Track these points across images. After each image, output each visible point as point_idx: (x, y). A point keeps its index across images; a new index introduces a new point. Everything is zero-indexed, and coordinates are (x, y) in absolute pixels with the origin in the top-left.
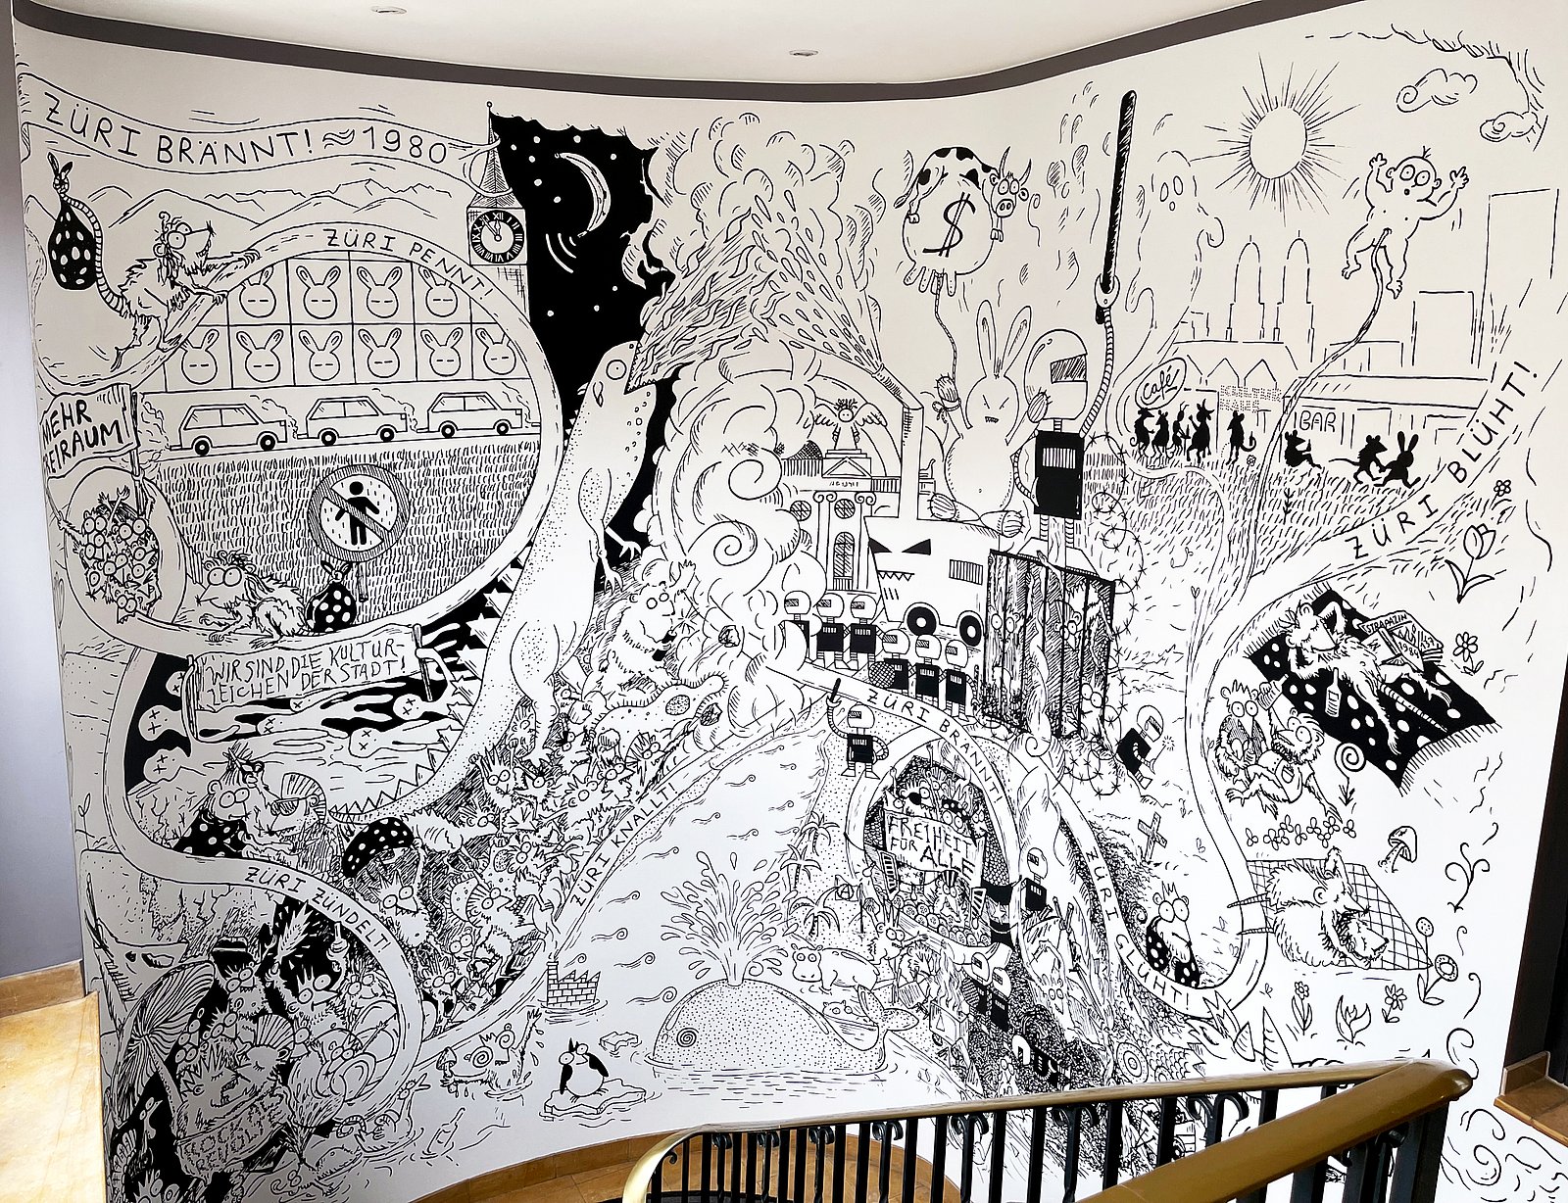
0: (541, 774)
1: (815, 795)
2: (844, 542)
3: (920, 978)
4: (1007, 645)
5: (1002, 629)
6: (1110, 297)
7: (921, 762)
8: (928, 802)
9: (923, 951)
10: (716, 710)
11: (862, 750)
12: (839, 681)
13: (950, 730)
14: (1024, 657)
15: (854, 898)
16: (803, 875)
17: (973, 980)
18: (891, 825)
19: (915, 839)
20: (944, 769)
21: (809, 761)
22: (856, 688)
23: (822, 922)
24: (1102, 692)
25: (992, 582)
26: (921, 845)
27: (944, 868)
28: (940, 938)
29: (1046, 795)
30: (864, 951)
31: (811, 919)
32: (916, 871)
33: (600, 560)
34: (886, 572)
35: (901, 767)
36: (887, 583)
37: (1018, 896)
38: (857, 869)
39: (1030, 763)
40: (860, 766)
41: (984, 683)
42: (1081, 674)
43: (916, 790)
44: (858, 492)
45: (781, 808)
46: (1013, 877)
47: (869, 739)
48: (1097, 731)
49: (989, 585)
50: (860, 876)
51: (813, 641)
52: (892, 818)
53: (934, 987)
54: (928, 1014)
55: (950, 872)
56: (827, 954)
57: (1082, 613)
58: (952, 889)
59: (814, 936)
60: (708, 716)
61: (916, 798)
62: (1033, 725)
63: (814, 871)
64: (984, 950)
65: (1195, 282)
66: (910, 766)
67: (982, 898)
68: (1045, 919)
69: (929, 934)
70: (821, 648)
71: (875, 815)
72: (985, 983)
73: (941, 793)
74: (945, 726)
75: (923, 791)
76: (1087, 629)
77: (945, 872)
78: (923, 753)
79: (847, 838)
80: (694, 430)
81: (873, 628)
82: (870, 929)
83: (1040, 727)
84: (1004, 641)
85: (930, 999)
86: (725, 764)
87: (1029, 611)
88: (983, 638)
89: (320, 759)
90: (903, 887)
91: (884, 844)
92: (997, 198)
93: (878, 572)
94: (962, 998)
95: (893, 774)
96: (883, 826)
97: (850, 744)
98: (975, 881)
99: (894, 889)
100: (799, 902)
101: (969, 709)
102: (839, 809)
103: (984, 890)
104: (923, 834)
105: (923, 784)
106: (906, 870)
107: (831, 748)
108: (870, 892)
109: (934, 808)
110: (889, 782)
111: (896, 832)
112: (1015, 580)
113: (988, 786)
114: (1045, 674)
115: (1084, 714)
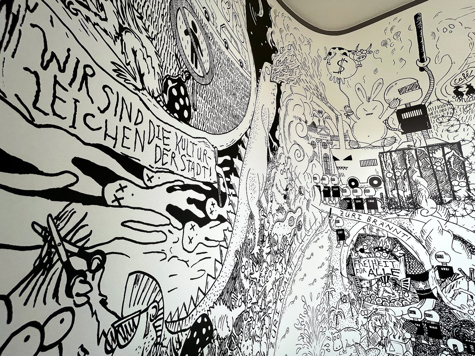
0: (257, 263)
1: (330, 258)
2: (326, 157)
3: (377, 329)
4: (398, 182)
5: (393, 177)
6: (426, 63)
7: (362, 235)
8: (367, 251)
9: (376, 316)
10: (301, 224)
11: (342, 236)
12: (331, 209)
13: (372, 220)
14: (410, 182)
15: (348, 301)
16: (330, 297)
17: (411, 321)
18: (355, 264)
19: (364, 267)
20: (372, 236)
21: (326, 244)
22: (336, 211)
23: (339, 317)
24: (465, 181)
25: (383, 162)
26: (368, 269)
27: (381, 276)
28: (384, 307)
29: (440, 228)
30: (354, 325)
31: (335, 318)
32: (367, 281)
33: (268, 146)
34: (339, 167)
35: (355, 240)
36: (341, 171)
37: (434, 276)
38: (347, 287)
39: (425, 220)
40: (342, 242)
41: (387, 198)
42: (450, 178)
43: (362, 247)
44: (327, 140)
45: (321, 267)
46: (427, 267)
47: (343, 230)
48: (467, 195)
49: (381, 164)
50: (348, 290)
51: (322, 193)
52: (355, 261)
53: (385, 332)
54: (384, 346)
55: (385, 277)
56: (343, 332)
57: (443, 157)
58: (387, 284)
59: (338, 325)
60: (299, 227)
61: (362, 251)
62: (423, 204)
63: (333, 293)
64: (415, 305)
65: (471, 46)
66: (358, 238)
67: (409, 282)
68: (455, 280)
69: (378, 308)
70: (325, 196)
71: (349, 261)
72: (419, 320)
73: (372, 245)
74: (369, 219)
75: (364, 247)
76: (448, 162)
77: (381, 278)
78: (362, 232)
79: (342, 274)
80: (286, 106)
81: (338, 187)
82: (355, 314)
83: (428, 204)
84: (396, 180)
85: (384, 338)
86: (305, 249)
87: (409, 165)
88: (383, 183)
89: (162, 252)
90: (364, 290)
91: (354, 273)
92: (356, 57)
93: (337, 167)
94: (404, 331)
95: (352, 243)
96: (352, 265)
97: (337, 234)
98: (402, 276)
99: (360, 292)
100: (331, 310)
101: (380, 210)
102: (337, 263)
103: (409, 279)
104: (368, 265)
105: (364, 244)
106: (363, 282)
107: (332, 236)
108: (353, 297)
109: (370, 253)
110: (352, 246)
111: (357, 267)
112: (397, 159)
113: (400, 236)
114: (426, 184)
115: (456, 192)
